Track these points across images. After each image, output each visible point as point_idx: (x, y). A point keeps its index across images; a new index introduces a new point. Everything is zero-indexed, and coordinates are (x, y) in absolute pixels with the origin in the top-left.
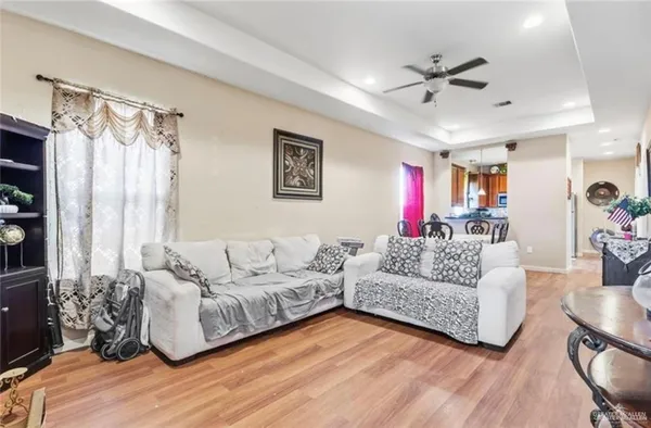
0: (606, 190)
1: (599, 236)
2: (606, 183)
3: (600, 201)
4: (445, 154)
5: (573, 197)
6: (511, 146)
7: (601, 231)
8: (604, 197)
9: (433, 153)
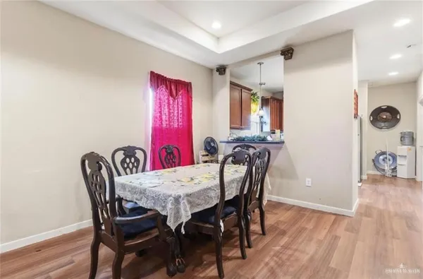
0: (388, 114)
1: (381, 157)
2: (388, 107)
3: (383, 124)
4: (222, 70)
5: (359, 118)
6: (288, 53)
7: (383, 153)
8: (385, 120)
9: (211, 70)
